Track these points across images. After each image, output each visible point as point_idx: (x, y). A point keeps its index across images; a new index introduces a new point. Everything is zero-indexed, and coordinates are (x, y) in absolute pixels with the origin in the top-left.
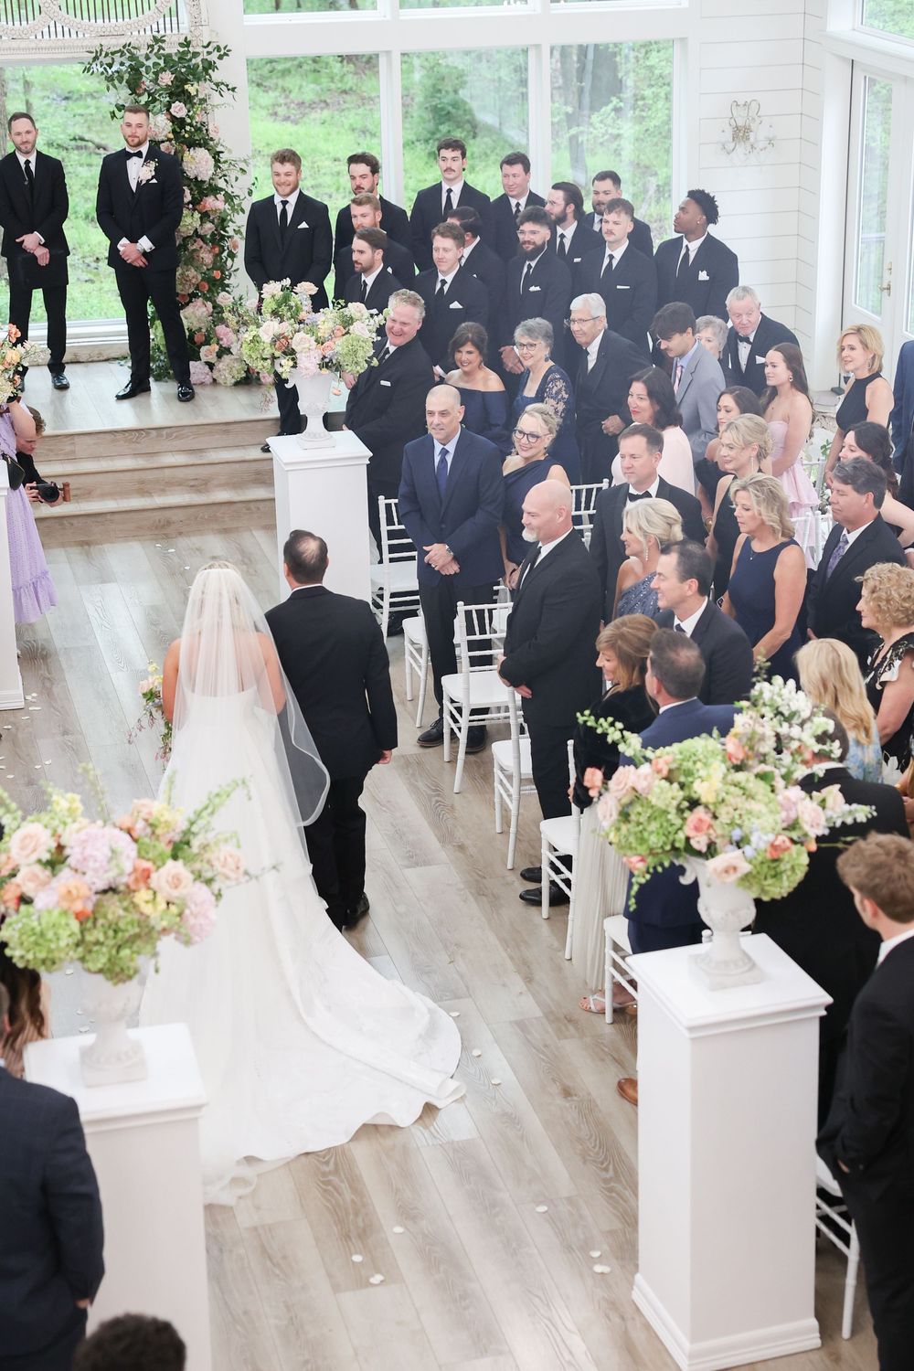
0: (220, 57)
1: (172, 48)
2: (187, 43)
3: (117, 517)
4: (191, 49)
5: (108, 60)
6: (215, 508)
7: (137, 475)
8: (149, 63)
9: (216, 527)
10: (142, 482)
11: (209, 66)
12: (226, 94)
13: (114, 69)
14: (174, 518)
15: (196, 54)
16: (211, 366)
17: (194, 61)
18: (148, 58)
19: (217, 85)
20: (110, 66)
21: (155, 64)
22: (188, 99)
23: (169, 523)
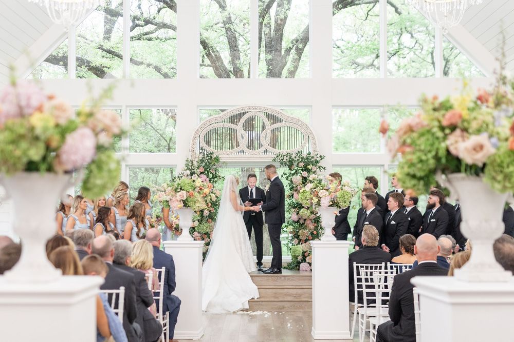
0: (322, 159)
1: (304, 155)
2: (310, 154)
3: (264, 303)
4: (311, 155)
5: (282, 158)
6: (301, 303)
7: (274, 291)
8: (296, 159)
9: (301, 311)
11: (317, 162)
12: (323, 170)
13: (284, 160)
14: (286, 306)
15: (313, 157)
17: (312, 160)
18: (295, 157)
19: (319, 167)
20: (282, 160)
21: (298, 160)
22: (309, 171)
23: (283, 307)
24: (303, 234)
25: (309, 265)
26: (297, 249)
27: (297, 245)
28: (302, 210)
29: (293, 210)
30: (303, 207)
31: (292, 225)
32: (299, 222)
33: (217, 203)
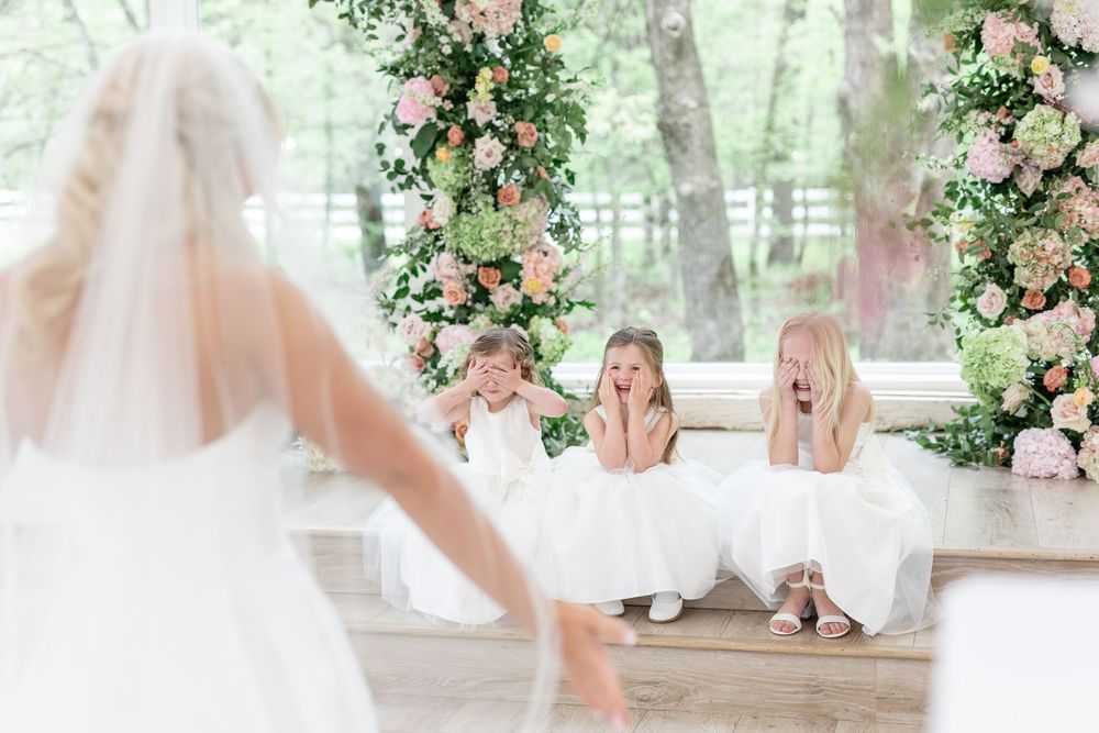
10: (815, 689)
16: (1076, 440)
24: (1036, 258)
25: (1066, 444)
26: (995, 350)
27: (999, 324)
28: (1030, 118)
29: (977, 117)
30: (1040, 99)
31: (977, 204)
32: (1015, 188)
33: (550, 98)
